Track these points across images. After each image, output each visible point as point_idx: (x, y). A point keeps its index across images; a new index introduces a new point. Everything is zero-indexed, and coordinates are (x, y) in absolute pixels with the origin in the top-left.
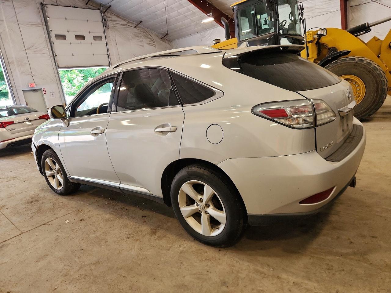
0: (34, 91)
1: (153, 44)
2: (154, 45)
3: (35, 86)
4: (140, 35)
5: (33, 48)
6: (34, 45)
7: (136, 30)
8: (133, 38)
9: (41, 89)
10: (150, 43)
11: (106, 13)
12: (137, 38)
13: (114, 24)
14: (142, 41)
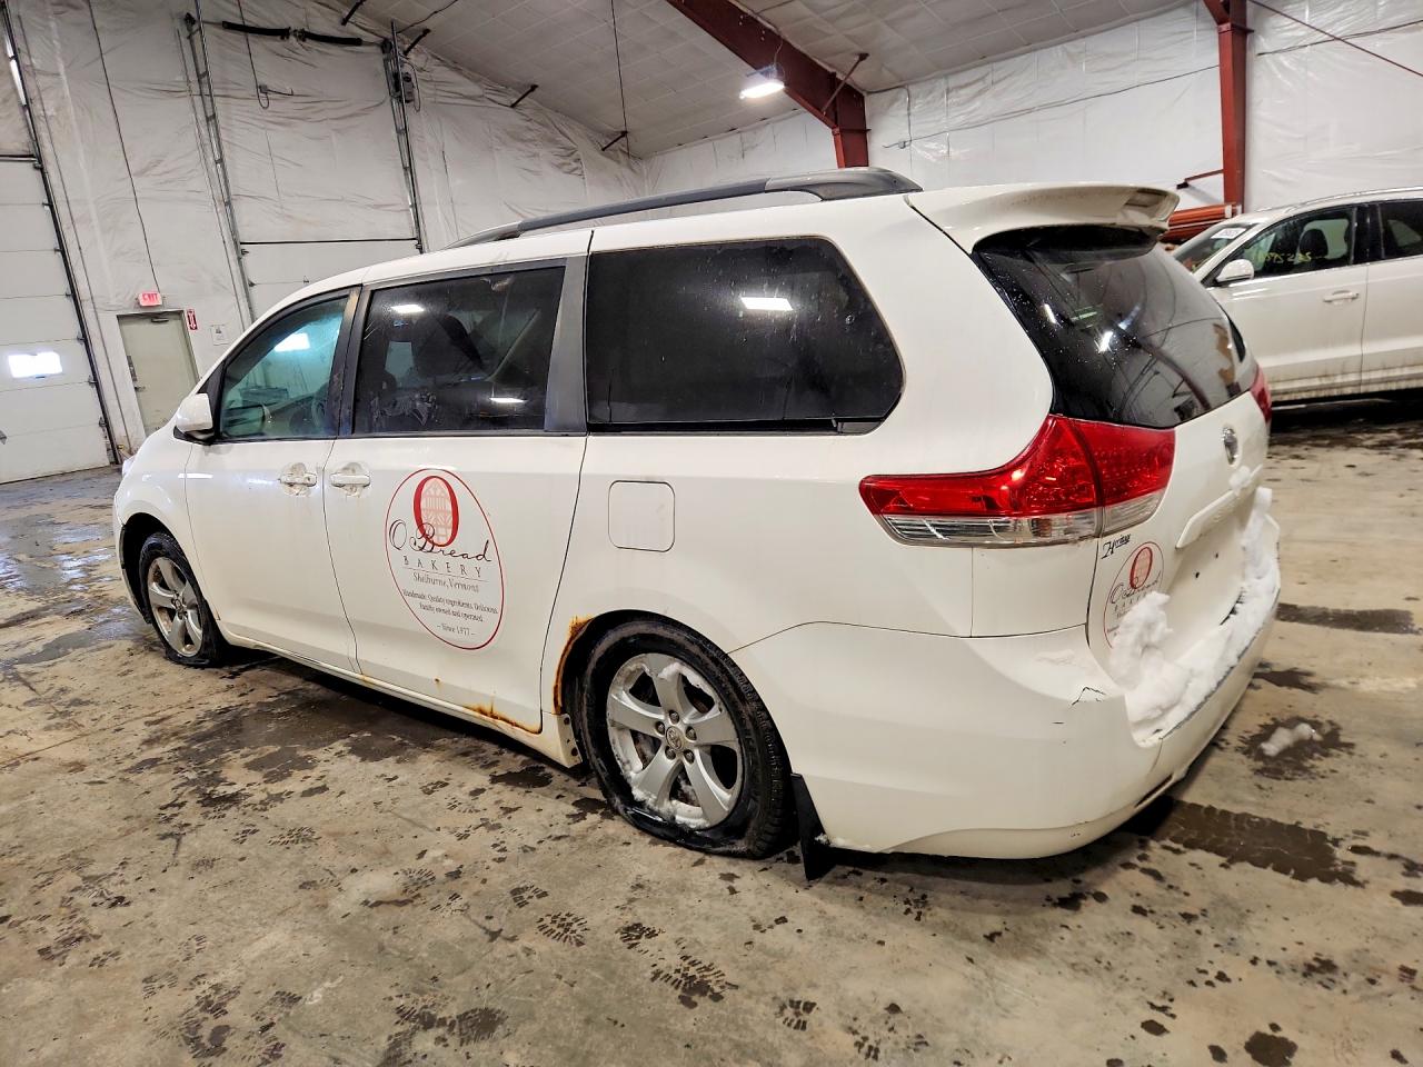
0: (155, 317)
1: (574, 165)
2: (578, 172)
3: (160, 303)
4: (529, 135)
5: (155, 171)
6: (159, 162)
7: (513, 118)
8: (504, 144)
9: (179, 313)
10: (564, 164)
11: (411, 55)
12: (520, 145)
13: (439, 93)
14: (535, 155)
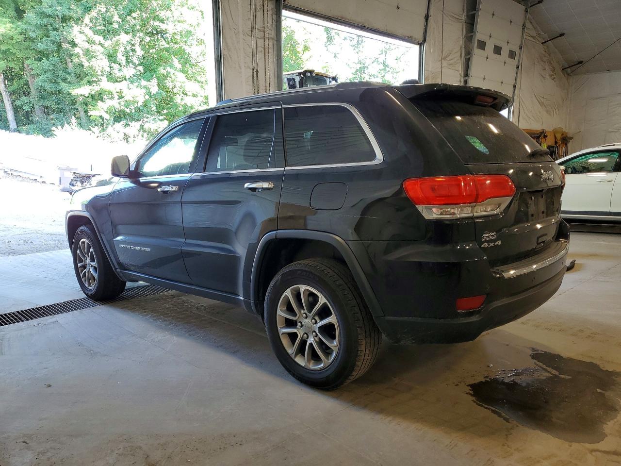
1: (554, 76)
2: (555, 80)
5: (450, 57)
6: (450, 54)
7: (543, 49)
8: (538, 62)
12: (542, 63)
14: (545, 69)
